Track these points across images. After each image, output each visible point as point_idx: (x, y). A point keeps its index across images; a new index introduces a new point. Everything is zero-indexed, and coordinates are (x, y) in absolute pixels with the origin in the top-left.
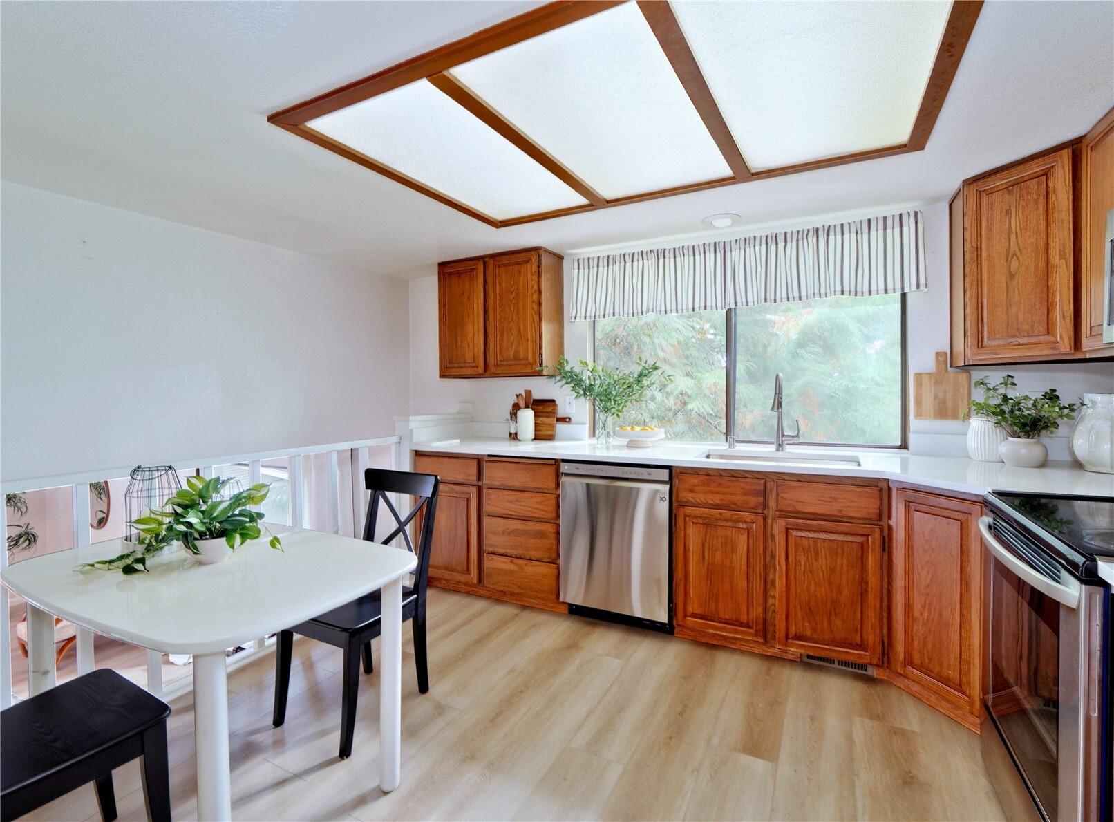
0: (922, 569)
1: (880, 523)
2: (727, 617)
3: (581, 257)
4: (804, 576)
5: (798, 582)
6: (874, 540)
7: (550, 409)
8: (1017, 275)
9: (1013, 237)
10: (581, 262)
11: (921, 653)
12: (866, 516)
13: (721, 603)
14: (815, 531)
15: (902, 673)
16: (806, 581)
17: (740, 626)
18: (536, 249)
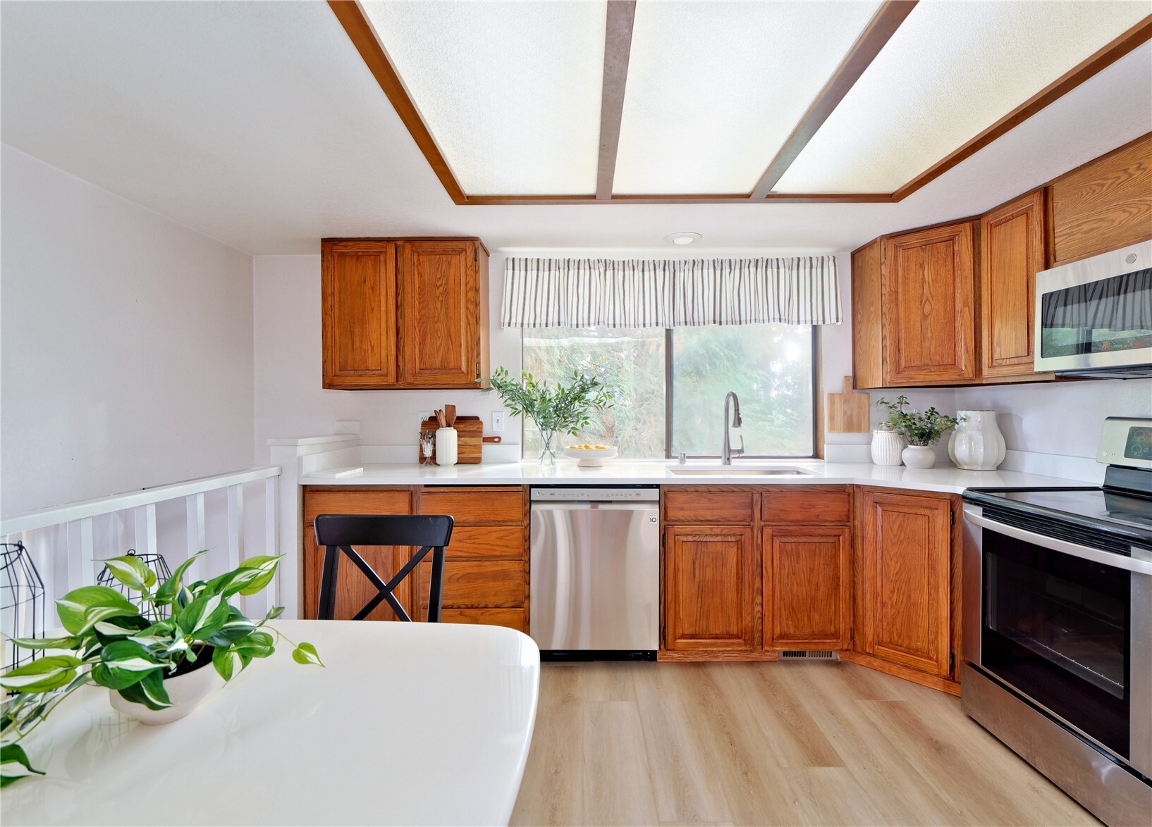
0: (891, 559)
1: (847, 524)
2: (718, 632)
3: (517, 257)
4: (788, 578)
5: (782, 585)
6: (844, 540)
7: (475, 428)
8: (929, 317)
9: (926, 286)
10: (517, 262)
11: (891, 632)
12: (839, 519)
13: (712, 619)
14: (796, 536)
15: (871, 652)
16: (790, 582)
17: (729, 638)
18: (472, 240)
